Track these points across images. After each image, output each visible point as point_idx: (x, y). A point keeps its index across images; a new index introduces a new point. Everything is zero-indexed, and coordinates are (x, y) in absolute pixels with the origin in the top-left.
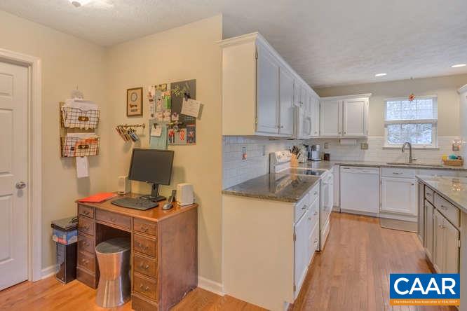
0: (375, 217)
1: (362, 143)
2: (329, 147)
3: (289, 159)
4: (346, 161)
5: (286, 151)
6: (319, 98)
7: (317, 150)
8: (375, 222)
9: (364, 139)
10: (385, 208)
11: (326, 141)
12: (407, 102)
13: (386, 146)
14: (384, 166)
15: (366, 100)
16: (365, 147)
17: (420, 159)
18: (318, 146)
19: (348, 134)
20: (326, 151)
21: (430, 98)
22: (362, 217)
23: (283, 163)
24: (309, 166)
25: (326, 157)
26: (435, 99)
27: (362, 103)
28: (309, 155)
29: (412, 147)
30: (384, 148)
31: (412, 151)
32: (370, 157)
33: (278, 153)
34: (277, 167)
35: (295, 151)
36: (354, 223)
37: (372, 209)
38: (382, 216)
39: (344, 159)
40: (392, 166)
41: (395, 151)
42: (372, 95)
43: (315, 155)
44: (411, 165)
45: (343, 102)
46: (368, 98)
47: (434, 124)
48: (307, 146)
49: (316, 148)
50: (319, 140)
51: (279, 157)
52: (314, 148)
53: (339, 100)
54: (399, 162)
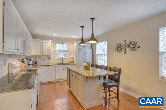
0: (54, 82)
1: (49, 57)
2: (37, 59)
3: (20, 66)
4: (44, 64)
5: (18, 62)
6: (33, 39)
7: (32, 60)
8: (54, 84)
9: (50, 56)
10: (57, 78)
11: (35, 57)
12: (61, 45)
13: (56, 58)
14: (56, 65)
15: (50, 42)
16: (50, 59)
17: (65, 62)
18: (32, 59)
19: (44, 54)
20: (36, 61)
21: (67, 44)
22: (50, 83)
23: (16, 68)
24: (28, 67)
25: (36, 63)
26: (68, 45)
27: (49, 43)
28: (28, 63)
29: (63, 58)
30: (56, 59)
31: (63, 59)
32: (51, 62)
33: (14, 63)
34: (13, 70)
35: (23, 61)
36: (47, 86)
37: (53, 79)
38: (56, 81)
39: (43, 63)
40: (58, 64)
41: (59, 60)
42: (52, 41)
43: (31, 63)
44: (62, 64)
45: (42, 42)
46: (51, 42)
47: (67, 52)
48: (27, 59)
49: (31, 59)
50: (33, 56)
51: (15, 65)
52: (30, 60)
53: (41, 41)
54: (59, 63)
